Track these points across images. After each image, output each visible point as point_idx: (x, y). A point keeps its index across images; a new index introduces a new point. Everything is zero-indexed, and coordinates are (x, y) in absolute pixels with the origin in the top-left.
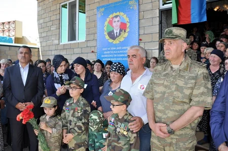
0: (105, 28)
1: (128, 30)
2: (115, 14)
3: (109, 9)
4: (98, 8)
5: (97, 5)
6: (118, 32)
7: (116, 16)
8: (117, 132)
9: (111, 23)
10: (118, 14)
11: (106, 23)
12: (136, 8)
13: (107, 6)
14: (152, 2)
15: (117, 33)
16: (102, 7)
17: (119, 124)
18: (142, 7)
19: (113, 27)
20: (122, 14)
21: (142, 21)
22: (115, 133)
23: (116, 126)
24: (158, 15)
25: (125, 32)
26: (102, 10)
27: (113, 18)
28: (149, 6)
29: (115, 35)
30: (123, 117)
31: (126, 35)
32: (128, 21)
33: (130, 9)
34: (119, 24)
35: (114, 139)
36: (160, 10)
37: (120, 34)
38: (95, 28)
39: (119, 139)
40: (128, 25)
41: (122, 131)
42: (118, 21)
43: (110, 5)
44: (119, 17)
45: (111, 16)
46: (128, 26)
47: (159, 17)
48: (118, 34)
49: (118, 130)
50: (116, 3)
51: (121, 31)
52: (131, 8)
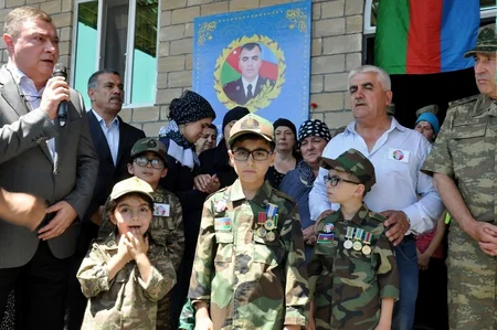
0: (217, 74)
1: (279, 82)
2: (245, 40)
3: (233, 25)
4: (198, 22)
5: (194, 13)
6: (254, 84)
7: (250, 46)
8: (345, 252)
9: (233, 61)
10: (255, 39)
11: (221, 61)
12: (305, 26)
13: (225, 17)
14: (345, 16)
15: (250, 87)
16: (213, 18)
17: (350, 230)
18: (320, 28)
19: (240, 72)
20: (266, 39)
21: (319, 61)
22: (341, 253)
23: (342, 237)
24: (360, 49)
25: (272, 84)
26: (211, 26)
27: (240, 49)
28: (338, 27)
29: (246, 91)
30: (357, 215)
31: (275, 93)
32: (283, 59)
33: (287, 28)
34: (256, 64)
35: (340, 268)
36: (364, 36)
37: (258, 90)
38: (187, 72)
39: (352, 268)
40: (282, 68)
41: (357, 246)
42: (254, 58)
43: (231, 15)
44: (256, 47)
45: (235, 44)
46: (280, 71)
47: (362, 52)
48: (253, 90)
49: (348, 245)
50: (250, 12)
51: (261, 82)
52: (292, 27)
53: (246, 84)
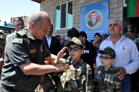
0: (86, 20)
1: (101, 21)
2: (93, 11)
3: (89, 8)
4: (81, 8)
5: (81, 5)
6: (95, 22)
7: (94, 12)
8: (104, 82)
9: (90, 16)
10: (95, 10)
11: (87, 16)
12: (107, 6)
13: (88, 6)
14: (118, 3)
15: (94, 22)
16: (84, 6)
17: (106, 75)
18: (111, 6)
19: (91, 19)
20: (97, 10)
21: (111, 15)
22: (103, 82)
23: (104, 76)
24: (122, 11)
25: (99, 21)
26: (84, 8)
27: (91, 13)
28: (116, 5)
29: (93, 23)
30: (109, 69)
31: (100, 23)
32: (102, 15)
33: (103, 7)
34: (95, 17)
35: (102, 87)
36: (123, 8)
37: (96, 23)
38: (78, 20)
39: (106, 88)
40: (102, 17)
41: (109, 80)
42: (95, 15)
43: (89, 5)
44: (95, 13)
45: (90, 12)
46: (101, 18)
47: (123, 12)
48: (95, 23)
49: (105, 79)
50: (94, 4)
51: (97, 21)
52: (104, 7)
53: (93, 22)
